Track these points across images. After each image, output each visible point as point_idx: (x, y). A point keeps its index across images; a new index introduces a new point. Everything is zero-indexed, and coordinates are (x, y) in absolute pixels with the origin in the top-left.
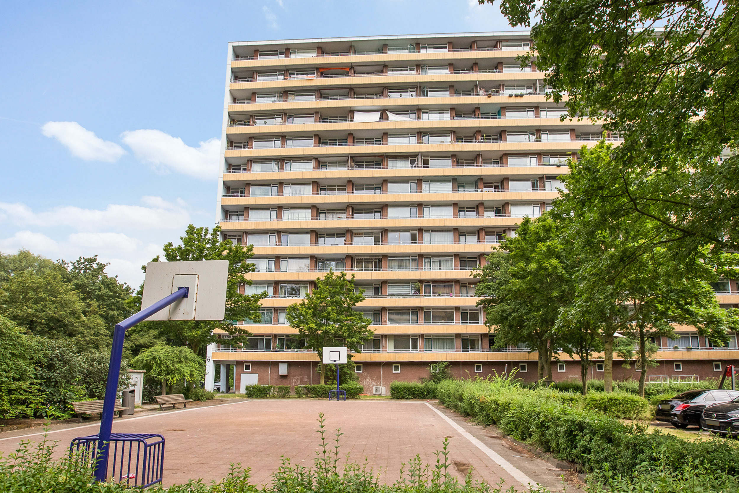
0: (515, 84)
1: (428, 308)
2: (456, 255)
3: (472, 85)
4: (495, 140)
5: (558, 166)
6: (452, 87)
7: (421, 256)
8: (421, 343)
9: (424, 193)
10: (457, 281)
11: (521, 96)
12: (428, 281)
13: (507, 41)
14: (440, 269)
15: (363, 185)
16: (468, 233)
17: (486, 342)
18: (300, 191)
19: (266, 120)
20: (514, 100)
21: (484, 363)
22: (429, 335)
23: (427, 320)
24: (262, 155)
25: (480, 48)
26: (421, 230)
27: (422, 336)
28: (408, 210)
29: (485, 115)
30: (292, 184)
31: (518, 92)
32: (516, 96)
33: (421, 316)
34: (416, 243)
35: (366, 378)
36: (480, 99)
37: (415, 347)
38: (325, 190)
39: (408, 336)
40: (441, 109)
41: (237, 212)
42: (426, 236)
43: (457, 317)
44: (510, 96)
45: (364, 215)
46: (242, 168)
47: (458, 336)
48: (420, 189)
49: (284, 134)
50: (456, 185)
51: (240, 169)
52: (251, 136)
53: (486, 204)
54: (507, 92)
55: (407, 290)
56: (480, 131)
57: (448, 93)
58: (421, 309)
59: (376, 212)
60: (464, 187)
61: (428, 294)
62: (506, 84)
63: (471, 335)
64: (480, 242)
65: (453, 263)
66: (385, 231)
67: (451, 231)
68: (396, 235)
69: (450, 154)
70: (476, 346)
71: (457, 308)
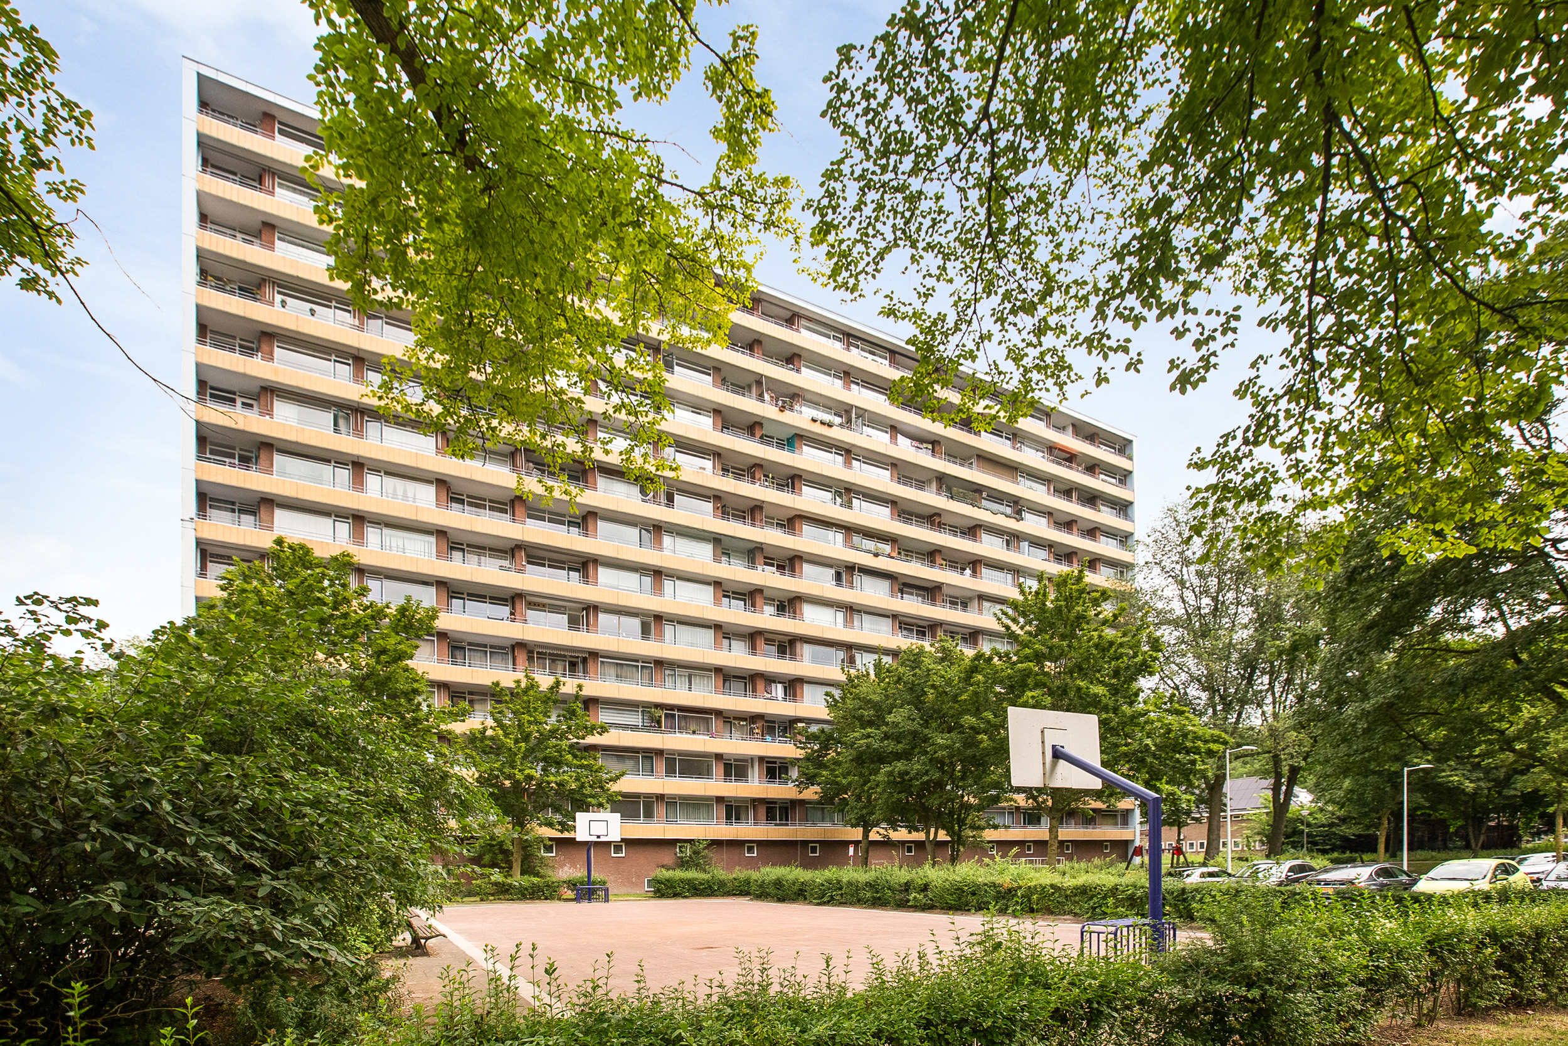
0: (821, 401)
1: (672, 752)
2: (718, 670)
3: (752, 379)
4: (781, 487)
5: (876, 555)
6: (717, 370)
7: (659, 663)
8: (660, 810)
9: (666, 552)
10: (719, 713)
11: (830, 425)
12: (672, 707)
13: (810, 320)
14: (690, 689)
15: (544, 512)
16: (735, 635)
17: (762, 812)
18: (405, 491)
19: (314, 307)
20: (817, 429)
21: (761, 844)
22: (673, 797)
23: (670, 771)
24: (307, 387)
25: (766, 315)
26: (659, 618)
27: (660, 797)
28: (635, 576)
29: (766, 439)
30: (386, 473)
31: (827, 417)
32: (822, 423)
33: (660, 766)
34: (648, 639)
35: (562, 866)
36: (766, 409)
37: (649, 815)
38: (462, 502)
39: (637, 796)
40: (697, 406)
41: (233, 503)
42: (668, 630)
43: (717, 769)
44: (814, 421)
45: (547, 570)
46: (239, 401)
47: (720, 800)
48: (658, 544)
49: (361, 355)
50: (719, 551)
51: (233, 401)
52: (269, 330)
53: (766, 593)
54: (808, 412)
55: (636, 719)
56: (761, 466)
57: (710, 379)
58: (660, 752)
59: (570, 569)
60: (729, 555)
61: (672, 728)
62: (808, 396)
63: (737, 799)
64: (754, 654)
65: (713, 680)
66: (592, 608)
67: (709, 627)
68: (614, 618)
69: (711, 493)
70: (743, 816)
71: (719, 757)
